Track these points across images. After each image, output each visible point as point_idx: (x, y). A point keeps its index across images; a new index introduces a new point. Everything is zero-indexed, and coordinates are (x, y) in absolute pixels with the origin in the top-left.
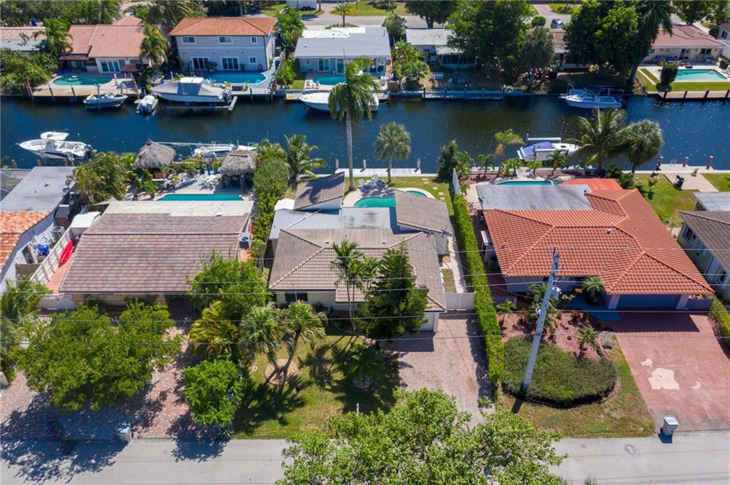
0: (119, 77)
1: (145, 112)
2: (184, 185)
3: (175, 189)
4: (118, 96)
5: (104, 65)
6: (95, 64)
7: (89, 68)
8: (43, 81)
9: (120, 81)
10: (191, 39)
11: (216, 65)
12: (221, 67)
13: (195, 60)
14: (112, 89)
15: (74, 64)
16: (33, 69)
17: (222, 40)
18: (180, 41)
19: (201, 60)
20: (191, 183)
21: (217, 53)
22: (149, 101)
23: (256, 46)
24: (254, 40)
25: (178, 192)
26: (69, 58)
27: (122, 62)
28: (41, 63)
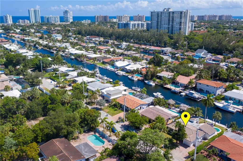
0: (181, 87)
1: (181, 96)
2: (173, 109)
3: (171, 109)
4: (178, 91)
5: (181, 84)
6: (179, 84)
7: (178, 84)
8: (167, 84)
9: (181, 88)
10: (200, 84)
11: (204, 91)
12: (205, 92)
13: (200, 88)
14: (178, 89)
15: (176, 83)
16: (167, 82)
17: (207, 86)
18: (198, 84)
19: (201, 89)
20: (174, 109)
21: (205, 88)
22: (183, 94)
23: (215, 89)
24: (214, 88)
25: (171, 110)
26: (175, 81)
27: (184, 85)
28: (169, 81)
